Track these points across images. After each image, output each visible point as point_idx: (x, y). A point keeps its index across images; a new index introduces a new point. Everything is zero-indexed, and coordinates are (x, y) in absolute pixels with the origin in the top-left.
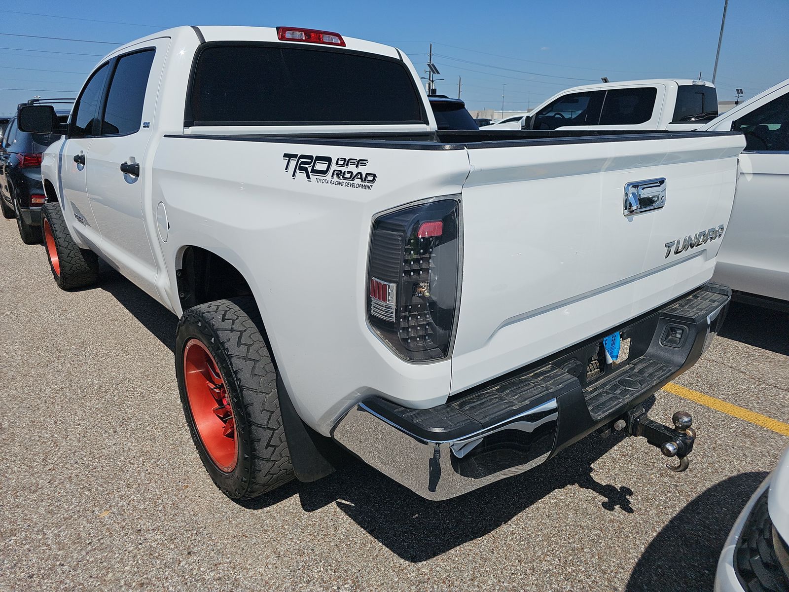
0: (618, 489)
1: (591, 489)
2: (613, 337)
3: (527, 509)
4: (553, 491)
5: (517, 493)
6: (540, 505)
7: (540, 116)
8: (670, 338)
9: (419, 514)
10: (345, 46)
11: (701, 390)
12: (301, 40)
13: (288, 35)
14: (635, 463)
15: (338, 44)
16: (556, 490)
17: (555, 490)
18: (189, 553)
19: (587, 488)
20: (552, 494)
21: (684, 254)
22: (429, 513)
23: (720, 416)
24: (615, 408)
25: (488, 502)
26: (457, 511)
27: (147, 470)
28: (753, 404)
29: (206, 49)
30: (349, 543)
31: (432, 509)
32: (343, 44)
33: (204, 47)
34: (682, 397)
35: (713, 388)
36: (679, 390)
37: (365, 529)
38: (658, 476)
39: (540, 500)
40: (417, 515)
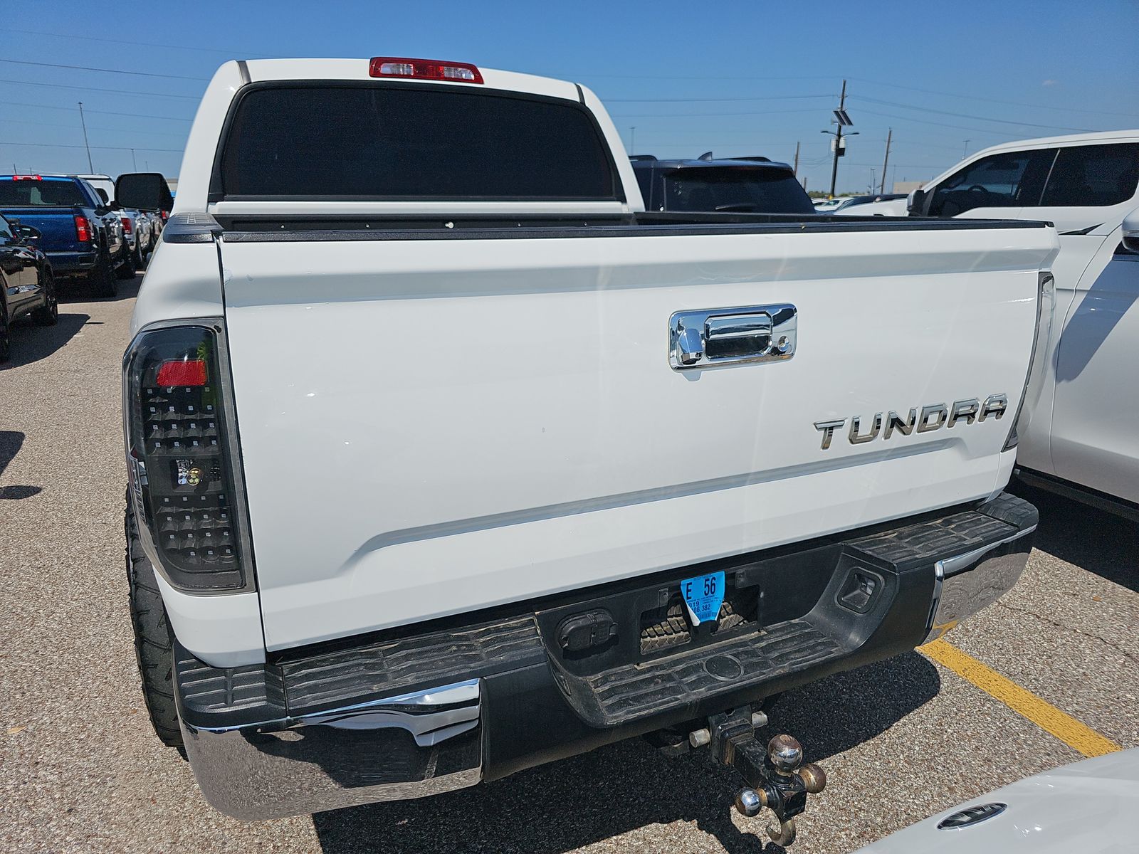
0: (764, 845)
1: (716, 835)
2: (706, 580)
3: (584, 848)
4: (647, 824)
5: (585, 816)
6: (609, 845)
7: (945, 190)
8: (856, 592)
9: (410, 820)
10: (482, 83)
11: (1039, 691)
12: (408, 76)
13: (385, 69)
14: (825, 803)
15: (471, 80)
16: (654, 825)
17: (651, 823)
18: (70, 811)
19: (709, 832)
20: (643, 830)
21: (880, 443)
22: (426, 821)
23: (1047, 745)
24: (656, 709)
25: (527, 823)
26: (471, 828)
27: (106, 678)
28: (1130, 732)
29: (250, 93)
30: (279, 844)
31: (435, 815)
32: (479, 79)
33: (247, 89)
34: (994, 695)
35: (1065, 688)
36: (995, 683)
37: (317, 828)
38: (854, 834)
39: (615, 837)
40: (406, 821)
